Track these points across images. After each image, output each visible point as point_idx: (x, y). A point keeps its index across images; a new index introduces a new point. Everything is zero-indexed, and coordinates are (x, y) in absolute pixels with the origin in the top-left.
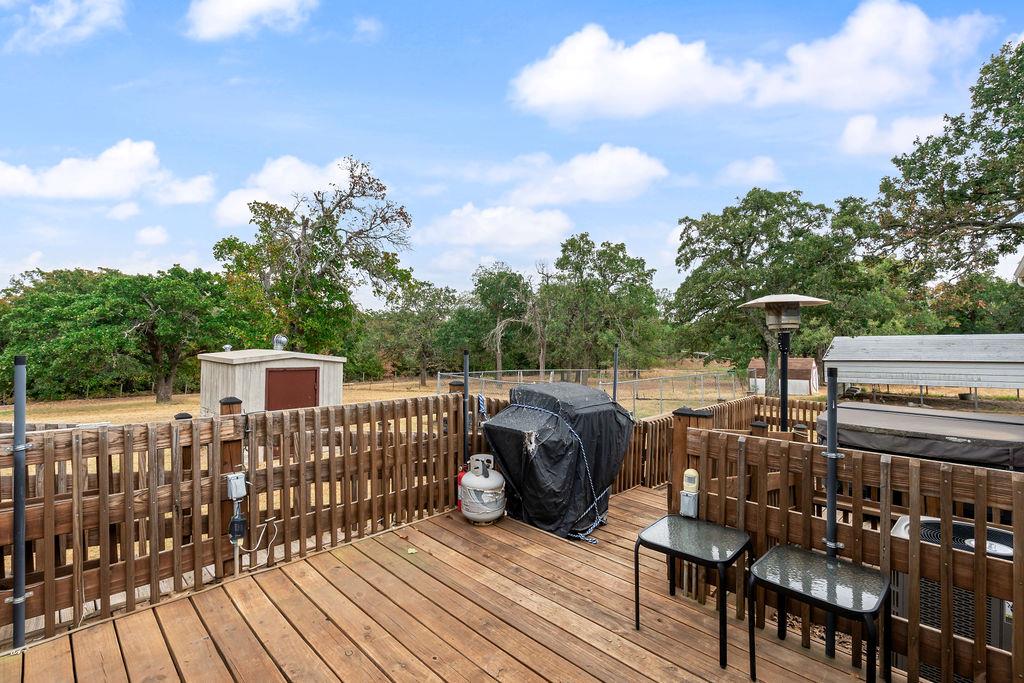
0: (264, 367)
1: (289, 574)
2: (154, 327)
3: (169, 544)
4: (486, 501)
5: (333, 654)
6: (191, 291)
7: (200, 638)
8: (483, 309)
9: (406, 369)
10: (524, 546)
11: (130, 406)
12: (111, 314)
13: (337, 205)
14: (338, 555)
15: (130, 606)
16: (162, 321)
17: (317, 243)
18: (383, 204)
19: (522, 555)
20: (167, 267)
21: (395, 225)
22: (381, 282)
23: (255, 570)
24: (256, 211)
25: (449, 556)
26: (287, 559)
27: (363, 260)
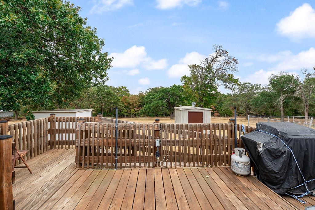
0: (188, 111)
1: (170, 171)
2: (169, 100)
3: (152, 154)
4: (240, 167)
5: (169, 200)
6: (177, 91)
7: (144, 181)
8: (274, 91)
9: (241, 113)
10: (255, 190)
11: (165, 119)
12: (161, 97)
13: (212, 61)
14: (185, 170)
15: (135, 167)
16: (171, 99)
17: (207, 74)
18: (227, 58)
19: (252, 193)
20: (172, 85)
21: (231, 64)
22: (227, 84)
23: (163, 167)
24: (190, 67)
25: (220, 183)
26: (171, 167)
27: (220, 78)
